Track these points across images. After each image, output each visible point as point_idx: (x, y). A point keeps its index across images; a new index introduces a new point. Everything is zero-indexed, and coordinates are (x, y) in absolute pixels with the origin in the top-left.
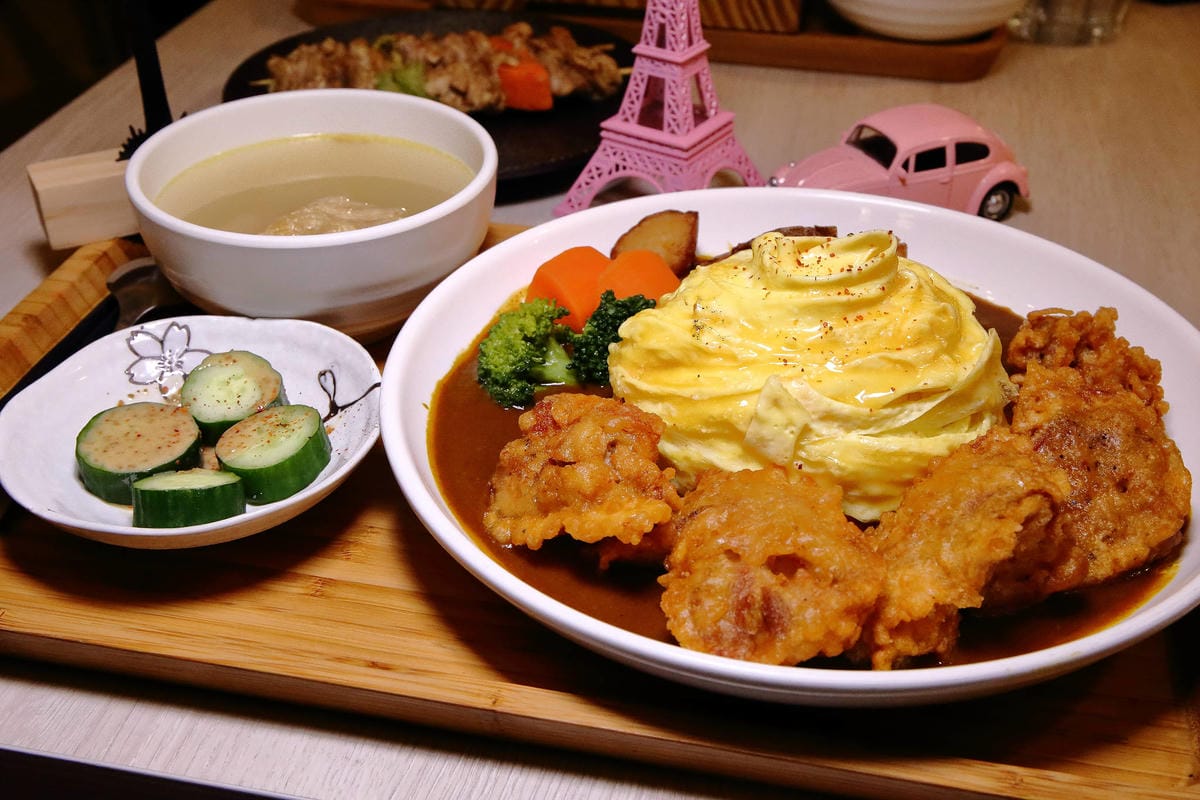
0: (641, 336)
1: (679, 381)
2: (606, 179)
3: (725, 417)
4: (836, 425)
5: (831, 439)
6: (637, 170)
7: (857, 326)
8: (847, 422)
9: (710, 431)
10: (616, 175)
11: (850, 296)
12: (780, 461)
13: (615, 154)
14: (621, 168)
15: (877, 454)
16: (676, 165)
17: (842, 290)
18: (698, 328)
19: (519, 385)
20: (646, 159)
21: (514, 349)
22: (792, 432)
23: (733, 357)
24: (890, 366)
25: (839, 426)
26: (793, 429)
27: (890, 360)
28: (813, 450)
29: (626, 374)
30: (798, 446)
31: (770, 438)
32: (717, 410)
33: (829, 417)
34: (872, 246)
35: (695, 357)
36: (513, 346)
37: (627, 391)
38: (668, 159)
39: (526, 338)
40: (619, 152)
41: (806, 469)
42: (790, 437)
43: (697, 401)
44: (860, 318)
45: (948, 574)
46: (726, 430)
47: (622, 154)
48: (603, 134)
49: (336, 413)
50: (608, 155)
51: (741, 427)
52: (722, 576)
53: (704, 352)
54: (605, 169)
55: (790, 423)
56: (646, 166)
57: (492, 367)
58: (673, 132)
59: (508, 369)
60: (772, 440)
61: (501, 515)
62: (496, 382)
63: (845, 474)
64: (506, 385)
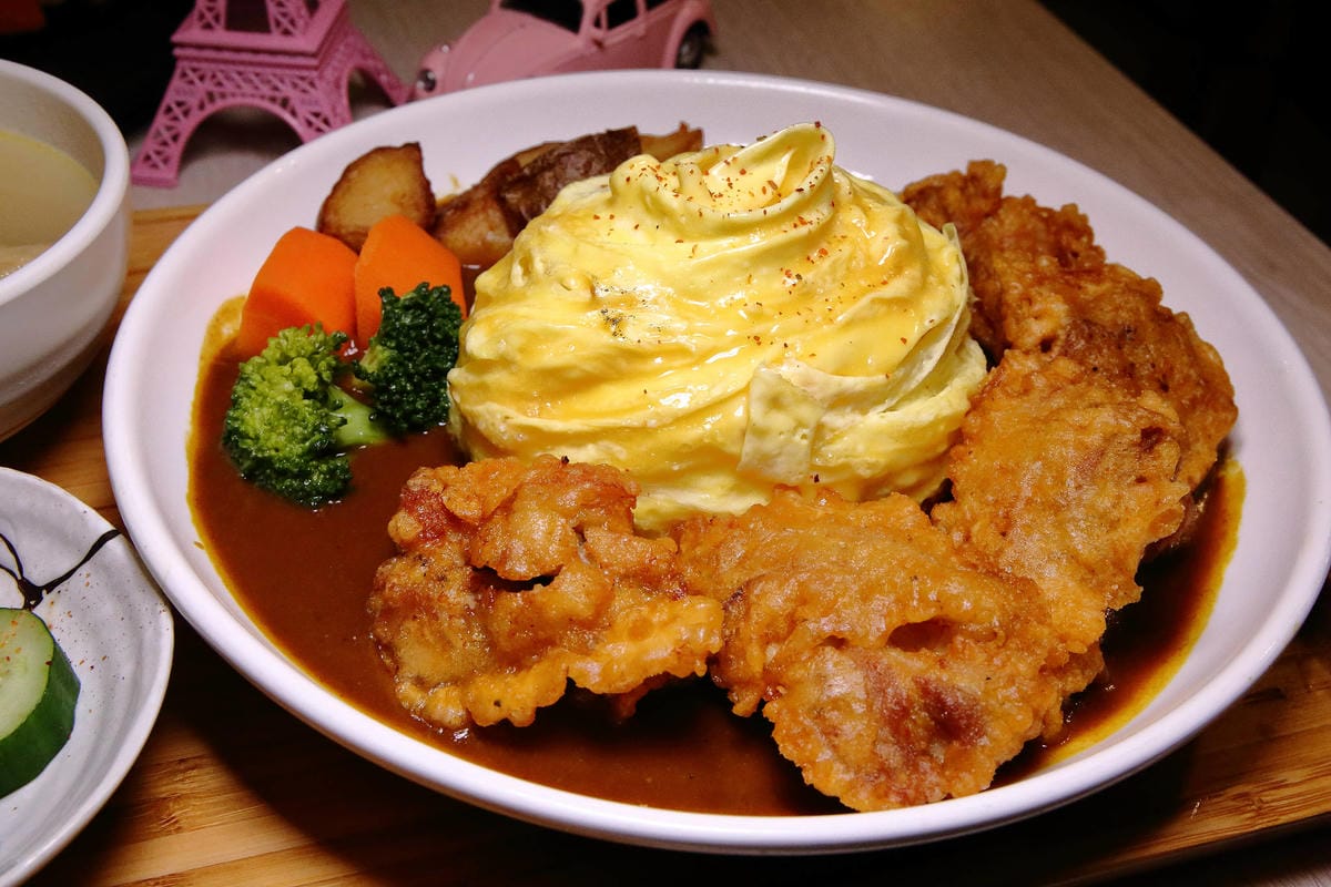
0: (522, 350)
1: (612, 403)
2: (197, 117)
3: (706, 441)
4: (848, 409)
5: (852, 428)
6: (243, 95)
7: (826, 264)
8: (860, 401)
9: (684, 465)
10: (210, 109)
11: (809, 226)
12: (793, 481)
13: (202, 78)
14: (217, 96)
15: (911, 433)
16: (302, 78)
17: (796, 221)
18: (614, 321)
19: (324, 467)
20: (253, 77)
21: (299, 417)
22: (804, 437)
23: (682, 351)
24: (883, 309)
25: (853, 410)
26: (805, 431)
27: (883, 301)
28: (834, 452)
29: (511, 411)
30: (814, 451)
31: (775, 452)
32: (691, 434)
33: (842, 401)
34: (789, 148)
35: (623, 364)
36: (296, 413)
37: (522, 437)
38: (287, 72)
39: (307, 395)
40: (209, 75)
41: (823, 480)
42: (801, 442)
43: (655, 429)
44: (824, 252)
45: (1092, 572)
46: (709, 458)
47: (214, 76)
48: (177, 52)
49: (39, 599)
50: (191, 82)
51: (733, 449)
52: (843, 679)
53: (635, 355)
54: (193, 102)
55: (800, 424)
56: (257, 88)
57: (273, 453)
58: (286, 33)
59: (298, 449)
60: (780, 454)
61: (421, 683)
62: (283, 474)
63: (877, 471)
64: (304, 474)
